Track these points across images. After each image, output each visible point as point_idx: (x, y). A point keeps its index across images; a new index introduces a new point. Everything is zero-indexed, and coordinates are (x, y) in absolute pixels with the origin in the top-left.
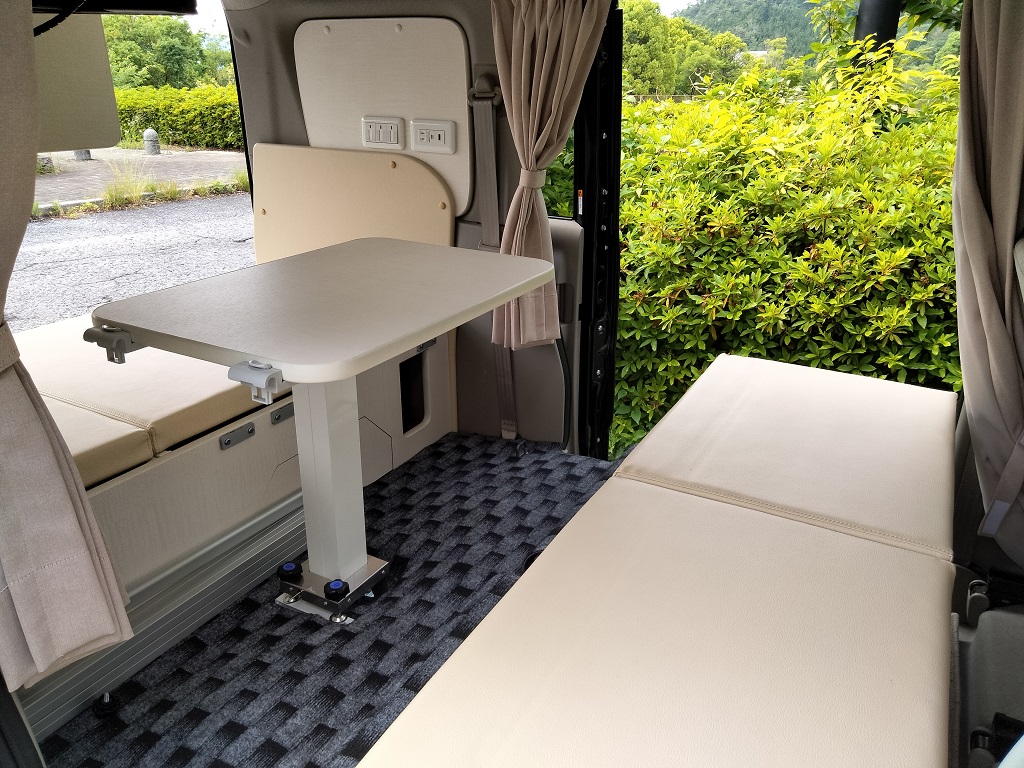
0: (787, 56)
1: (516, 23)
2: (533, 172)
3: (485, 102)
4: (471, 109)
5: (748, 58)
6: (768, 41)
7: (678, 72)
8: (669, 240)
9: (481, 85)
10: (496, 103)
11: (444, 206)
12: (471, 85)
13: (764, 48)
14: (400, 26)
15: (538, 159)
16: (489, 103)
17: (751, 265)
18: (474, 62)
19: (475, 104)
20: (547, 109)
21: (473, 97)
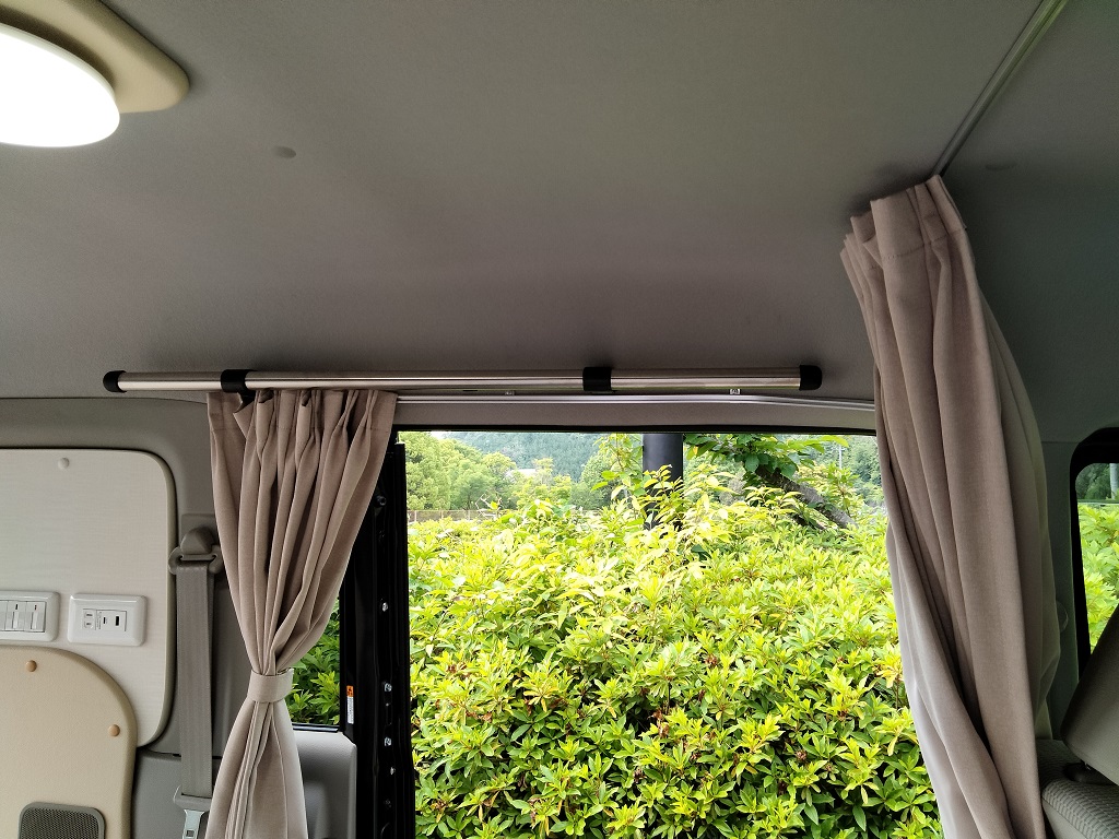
0: (554, 474)
1: (248, 461)
2: (270, 678)
3: (197, 569)
4: (173, 578)
5: (518, 475)
6: (536, 461)
7: (452, 488)
8: (475, 720)
9: (191, 543)
10: (213, 569)
11: (117, 731)
12: (175, 542)
13: (532, 467)
14: (67, 461)
15: (279, 655)
16: (203, 569)
17: (587, 747)
18: (181, 511)
19: (180, 570)
20: (295, 581)
21: (177, 561)
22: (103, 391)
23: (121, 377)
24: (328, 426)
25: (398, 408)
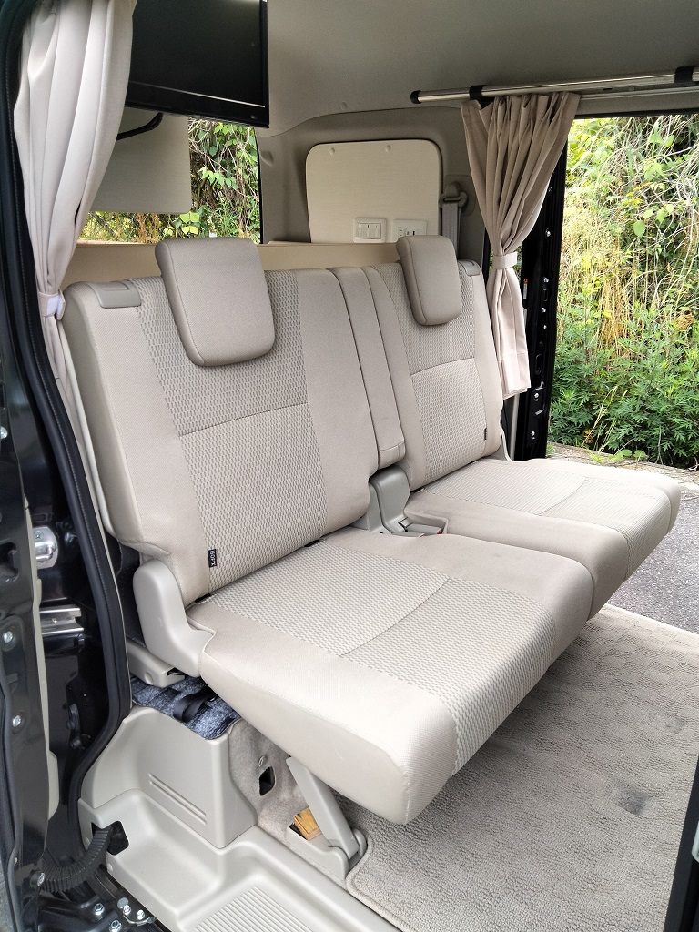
3: (452, 205)
4: (441, 210)
9: (450, 191)
12: (442, 191)
14: (389, 147)
15: (503, 246)
16: (455, 205)
18: (445, 174)
19: (444, 206)
21: (443, 201)
22: (409, 104)
23: (420, 94)
24: (538, 118)
25: (580, 104)
